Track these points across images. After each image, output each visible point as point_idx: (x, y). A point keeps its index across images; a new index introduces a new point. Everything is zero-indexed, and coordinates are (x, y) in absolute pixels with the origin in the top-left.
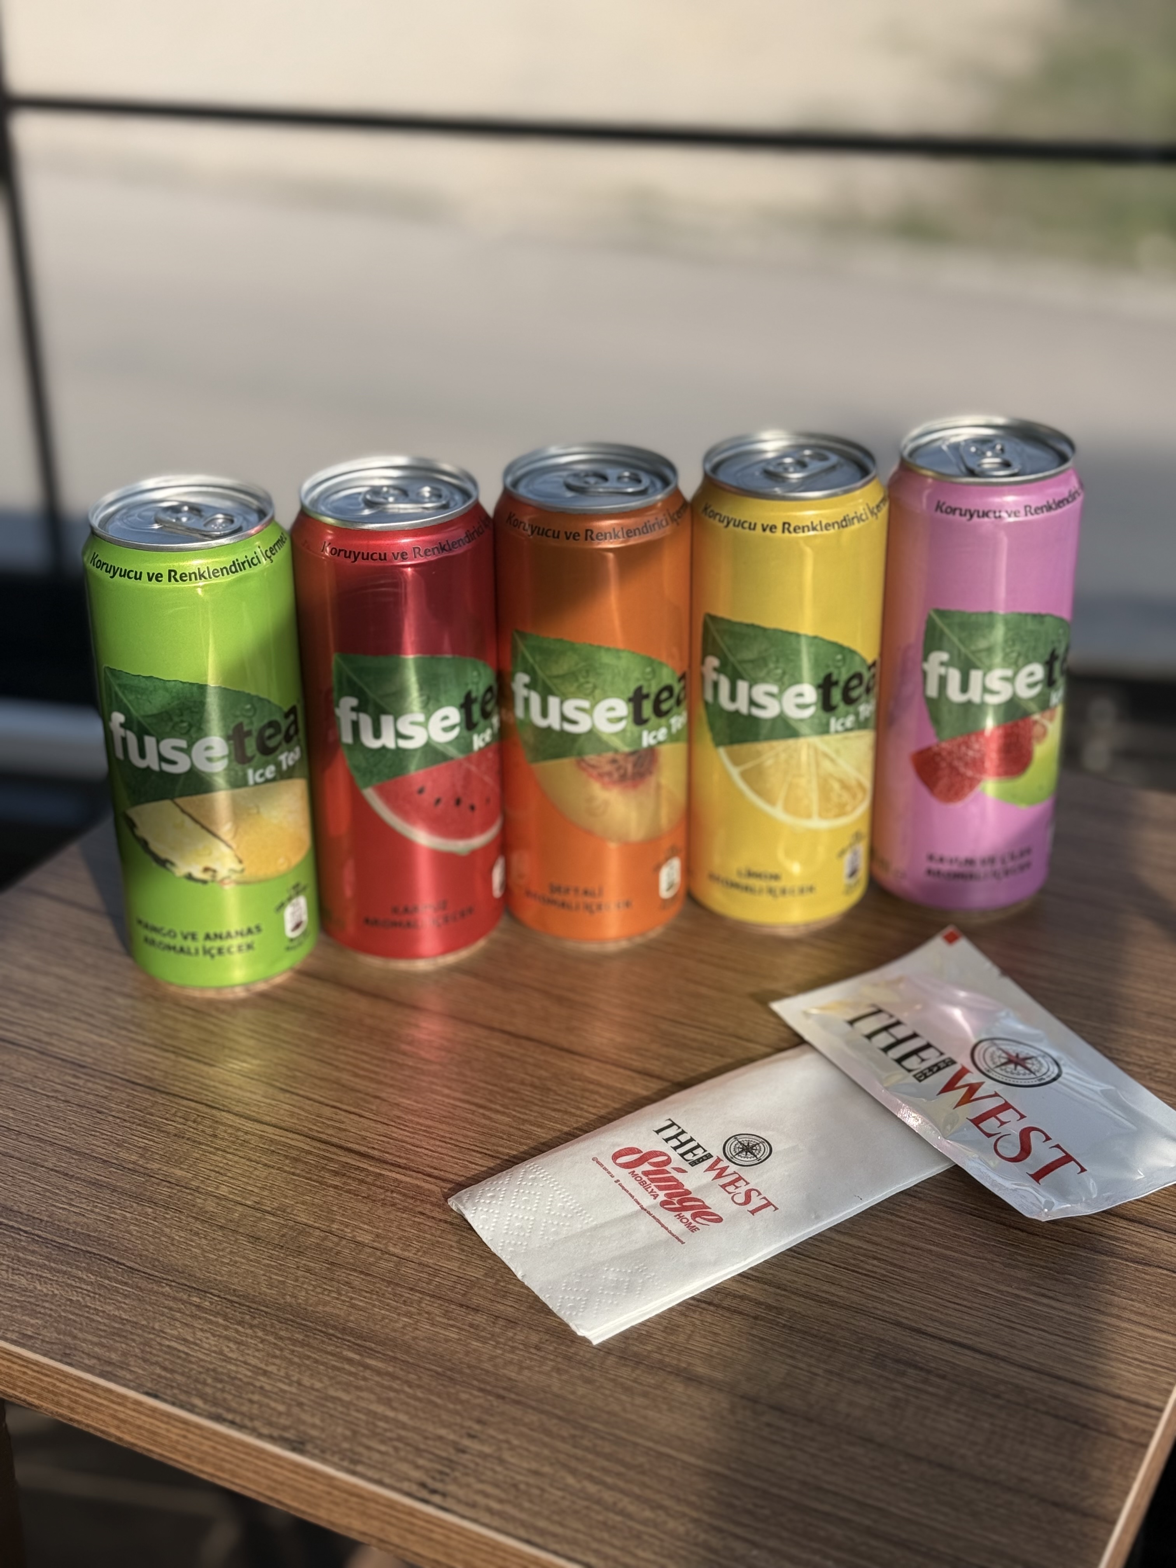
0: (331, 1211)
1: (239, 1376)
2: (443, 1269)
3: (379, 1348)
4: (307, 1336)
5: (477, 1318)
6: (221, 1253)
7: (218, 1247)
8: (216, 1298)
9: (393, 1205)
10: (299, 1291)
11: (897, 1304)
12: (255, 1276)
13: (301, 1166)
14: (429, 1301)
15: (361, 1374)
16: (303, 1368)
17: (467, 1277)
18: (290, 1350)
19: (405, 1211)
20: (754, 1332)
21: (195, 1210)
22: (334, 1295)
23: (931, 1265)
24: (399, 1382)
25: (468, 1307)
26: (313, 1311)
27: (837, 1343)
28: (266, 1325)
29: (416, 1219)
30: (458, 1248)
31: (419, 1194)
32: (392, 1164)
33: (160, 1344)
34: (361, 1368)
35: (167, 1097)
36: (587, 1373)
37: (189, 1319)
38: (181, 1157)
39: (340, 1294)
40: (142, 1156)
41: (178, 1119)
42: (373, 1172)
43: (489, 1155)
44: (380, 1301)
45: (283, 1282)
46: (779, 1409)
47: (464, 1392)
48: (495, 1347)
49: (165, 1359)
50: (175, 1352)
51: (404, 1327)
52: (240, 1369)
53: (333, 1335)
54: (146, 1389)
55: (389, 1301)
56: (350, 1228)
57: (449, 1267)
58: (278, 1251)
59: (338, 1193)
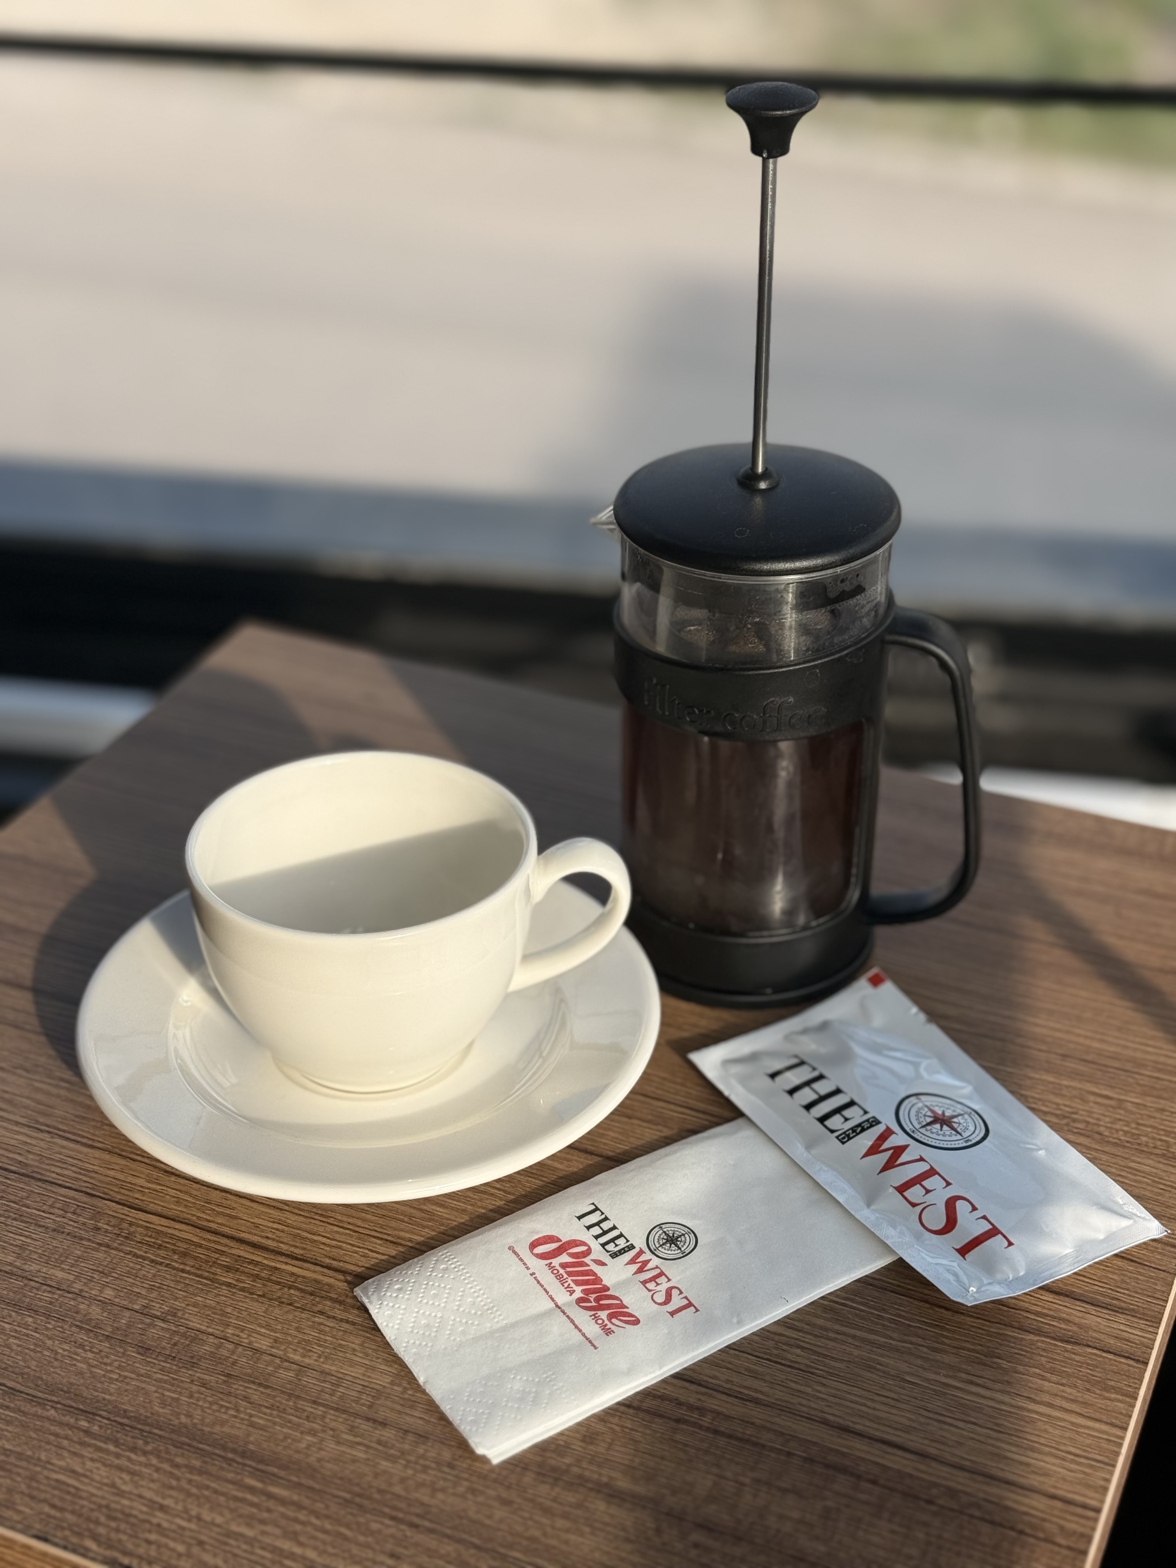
0: (224, 1314)
1: (135, 1512)
2: (347, 1377)
3: (282, 1473)
4: (205, 1462)
5: (384, 1433)
6: (109, 1368)
7: (105, 1360)
8: (105, 1421)
9: (290, 1304)
10: (194, 1409)
11: (823, 1399)
12: (147, 1394)
13: (191, 1262)
14: (334, 1415)
15: (264, 1504)
16: (202, 1500)
17: (372, 1386)
18: (187, 1479)
19: (304, 1310)
20: (678, 1437)
21: (79, 1317)
22: (232, 1412)
23: (856, 1352)
24: (304, 1512)
25: (375, 1421)
26: (210, 1432)
27: (763, 1446)
28: (160, 1451)
29: (316, 1319)
30: (361, 1352)
31: (317, 1291)
32: (287, 1256)
33: (47, 1478)
34: (264, 1498)
35: (43, 1185)
36: (504, 1494)
37: (78, 1446)
38: (61, 1256)
39: (238, 1411)
40: (19, 1256)
41: (56, 1211)
42: (268, 1266)
43: (391, 1242)
44: (280, 1417)
45: (178, 1400)
46: (706, 1527)
47: (376, 1522)
48: (406, 1467)
49: (54, 1496)
50: (64, 1487)
51: (308, 1447)
52: (135, 1504)
53: (233, 1460)
54: (34, 1532)
55: (291, 1417)
56: (246, 1332)
57: (353, 1374)
58: (169, 1363)
59: (230, 1291)
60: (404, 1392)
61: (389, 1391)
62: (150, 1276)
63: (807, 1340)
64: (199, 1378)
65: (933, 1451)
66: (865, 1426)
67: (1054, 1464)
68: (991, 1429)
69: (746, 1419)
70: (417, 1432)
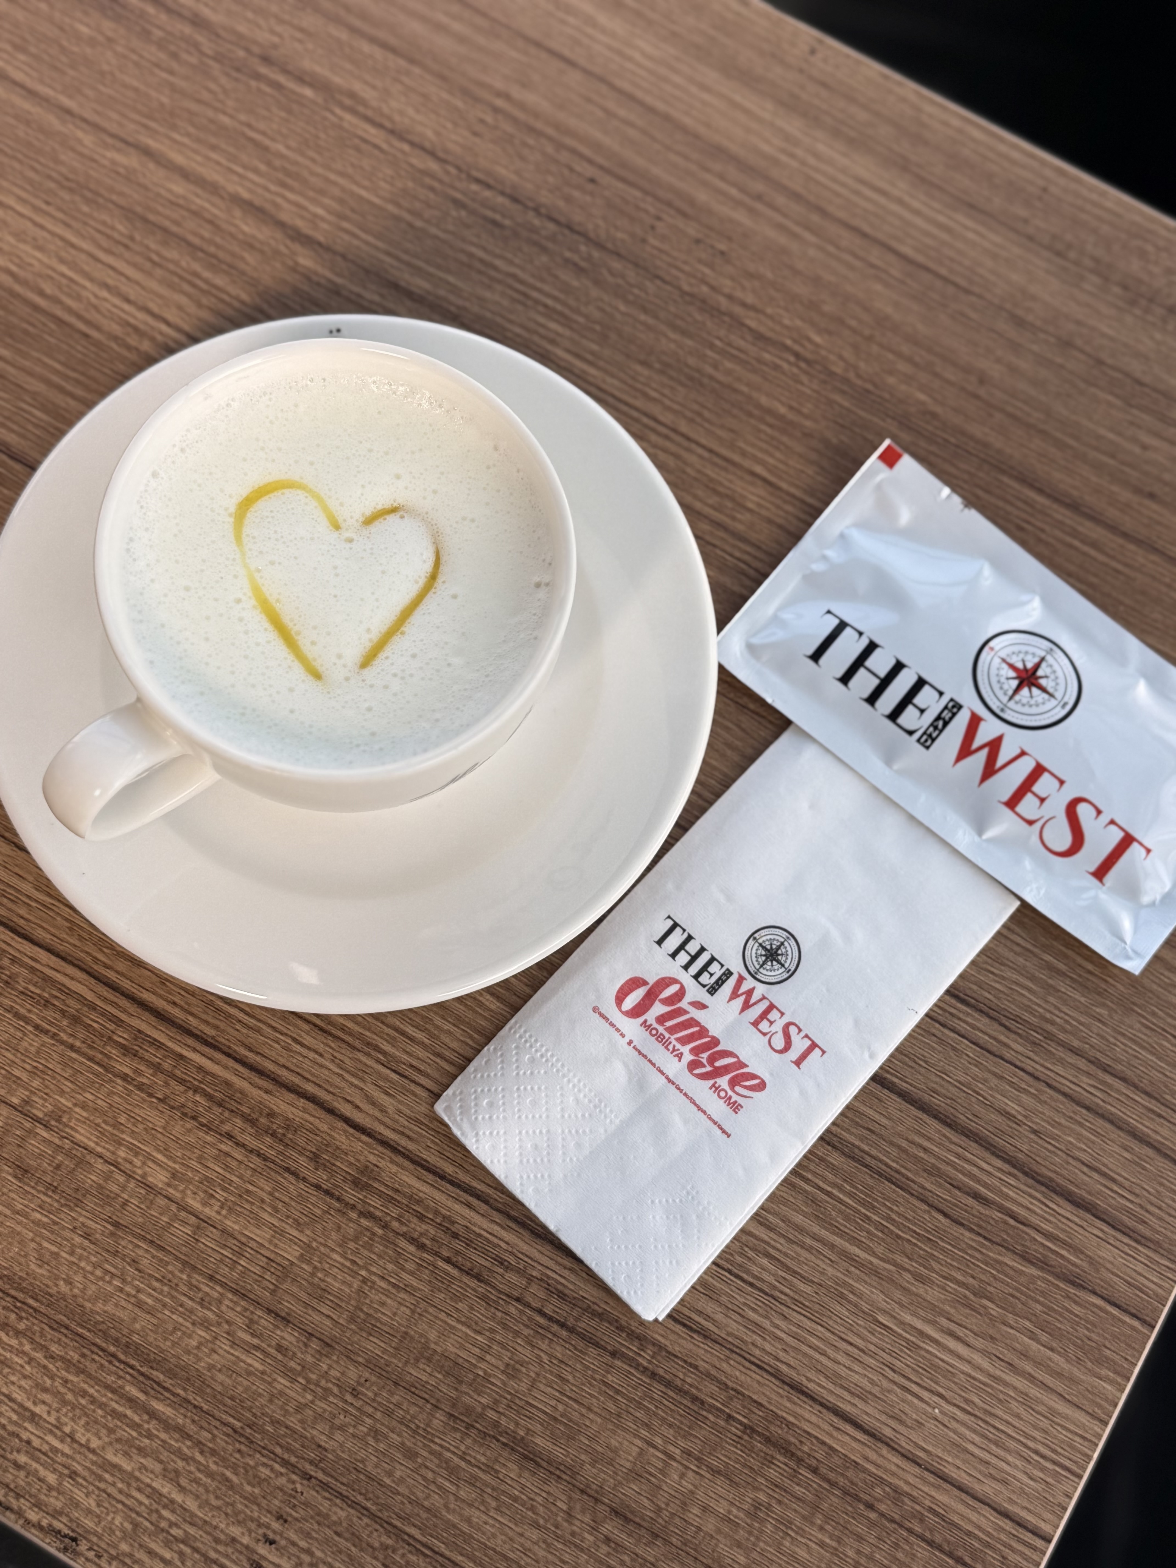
0: (117, 1125)
2: (252, 1244)
3: (168, 1383)
4: (83, 1355)
5: (286, 1336)
9: (194, 1118)
10: (75, 1273)
11: (780, 1339)
12: (23, 1242)
13: (81, 1033)
14: (231, 1301)
15: (146, 1426)
16: (78, 1412)
17: (279, 1260)
18: (62, 1378)
19: (210, 1129)
20: (611, 1378)
22: (117, 1282)
23: (830, 1271)
24: (189, 1443)
25: (277, 1315)
26: (92, 1311)
27: (702, 1403)
28: (34, 1333)
31: (227, 1100)
32: (196, 1037)
34: (146, 1417)
42: (172, 1050)
44: (173, 1297)
45: (57, 1254)
46: (623, 1515)
47: (265, 1465)
48: (305, 1389)
51: (199, 1345)
53: (113, 1355)
55: (183, 1298)
56: (141, 1158)
57: (258, 1239)
58: (51, 1197)
59: (126, 1089)
60: (313, 1275)
61: (296, 1269)
62: (33, 1050)
63: (779, 1246)
64: (83, 1224)
65: (888, 1432)
66: (819, 1385)
67: (1016, 1467)
68: (958, 1407)
69: (689, 1360)
70: (322, 1337)
